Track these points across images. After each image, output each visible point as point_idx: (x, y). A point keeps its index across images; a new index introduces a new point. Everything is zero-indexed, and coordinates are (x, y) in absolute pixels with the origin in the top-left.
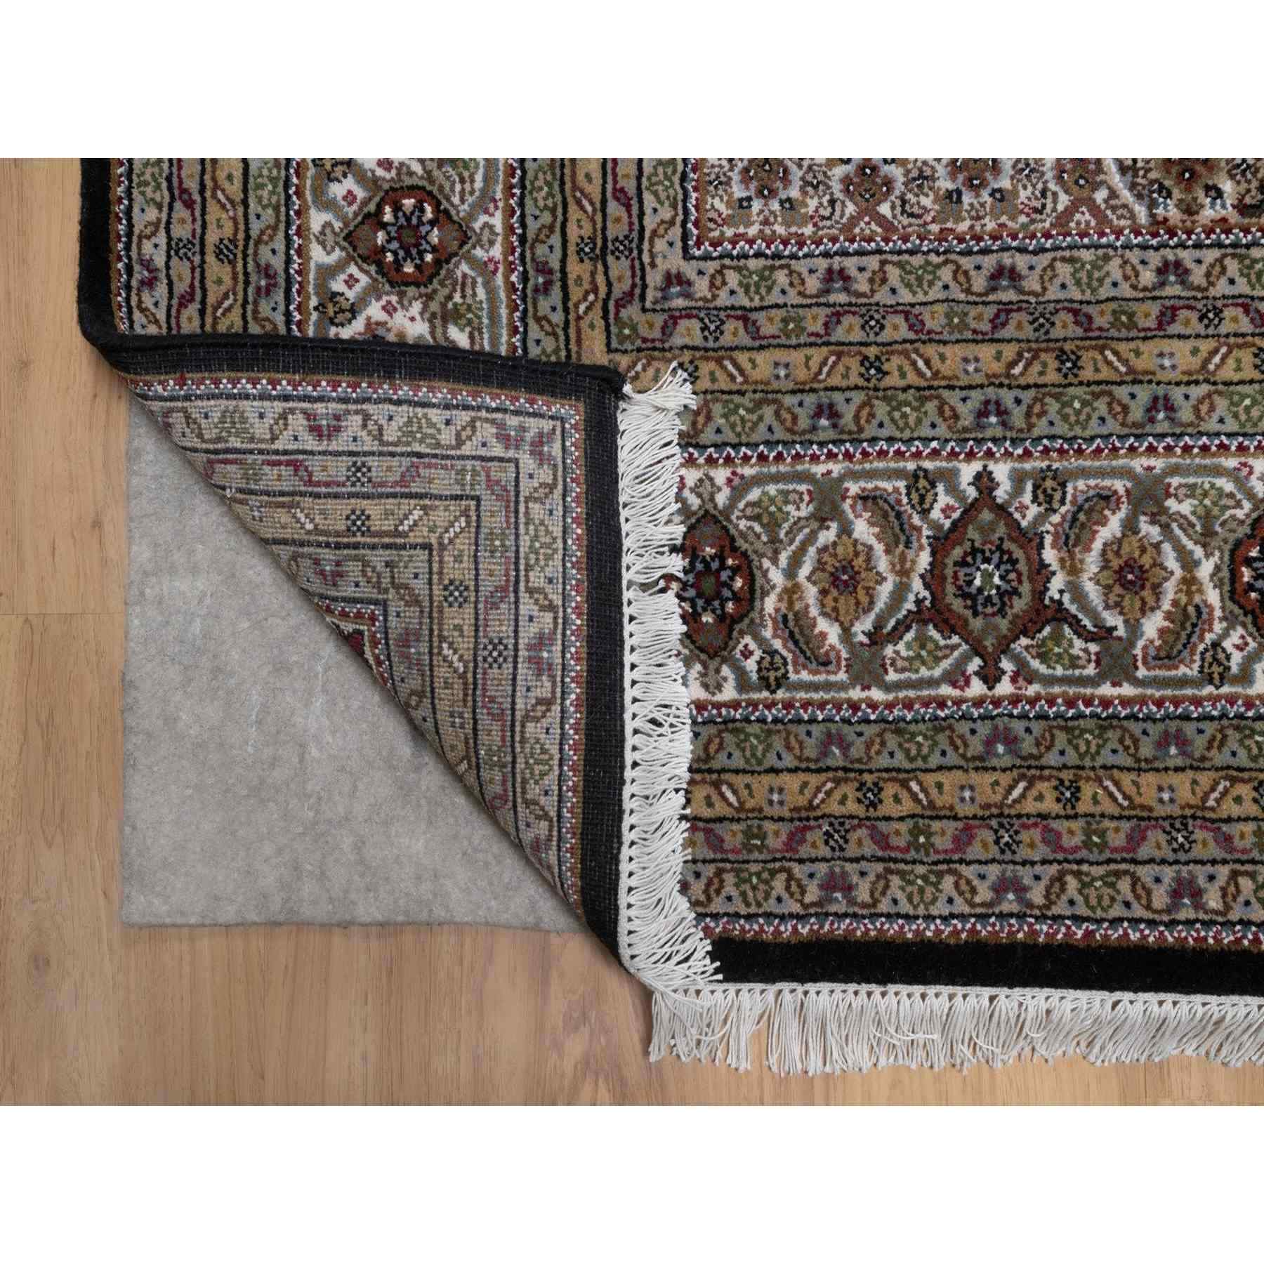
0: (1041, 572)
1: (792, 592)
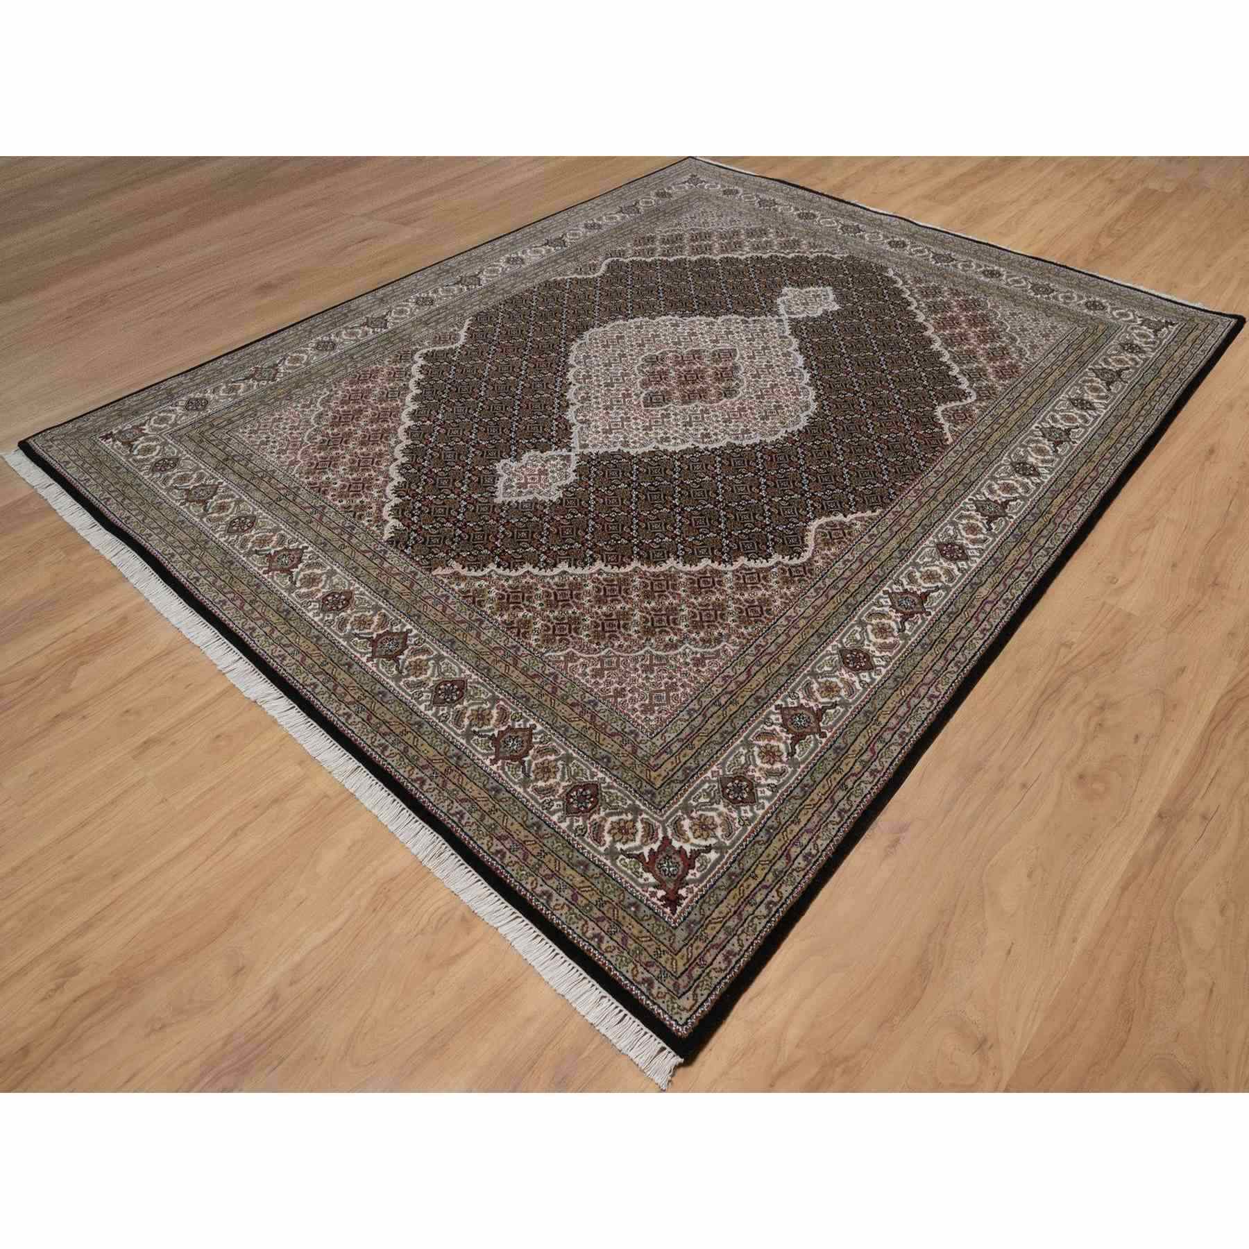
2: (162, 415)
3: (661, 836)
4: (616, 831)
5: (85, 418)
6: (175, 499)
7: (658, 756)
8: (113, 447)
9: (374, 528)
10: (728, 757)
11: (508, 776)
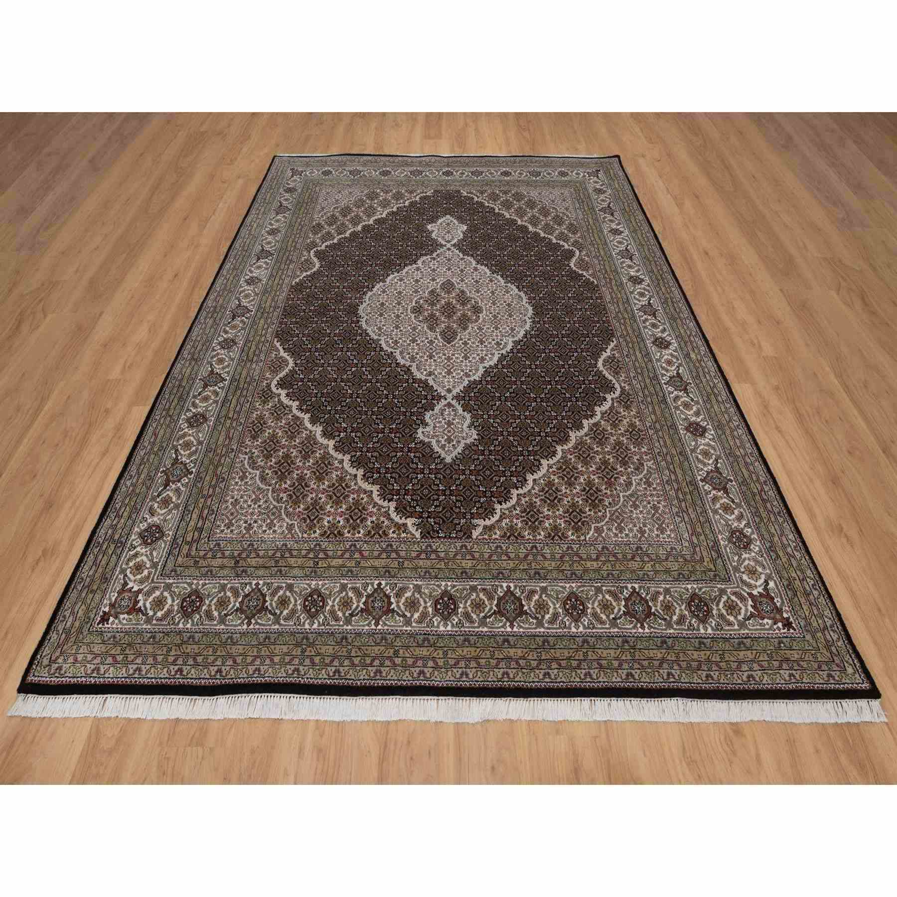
0: (265, 602)
2: (131, 564)
3: (746, 595)
4: (729, 611)
5: (59, 617)
6: (237, 624)
7: (695, 552)
8: (122, 622)
9: (403, 535)
10: (717, 526)
11: (658, 629)
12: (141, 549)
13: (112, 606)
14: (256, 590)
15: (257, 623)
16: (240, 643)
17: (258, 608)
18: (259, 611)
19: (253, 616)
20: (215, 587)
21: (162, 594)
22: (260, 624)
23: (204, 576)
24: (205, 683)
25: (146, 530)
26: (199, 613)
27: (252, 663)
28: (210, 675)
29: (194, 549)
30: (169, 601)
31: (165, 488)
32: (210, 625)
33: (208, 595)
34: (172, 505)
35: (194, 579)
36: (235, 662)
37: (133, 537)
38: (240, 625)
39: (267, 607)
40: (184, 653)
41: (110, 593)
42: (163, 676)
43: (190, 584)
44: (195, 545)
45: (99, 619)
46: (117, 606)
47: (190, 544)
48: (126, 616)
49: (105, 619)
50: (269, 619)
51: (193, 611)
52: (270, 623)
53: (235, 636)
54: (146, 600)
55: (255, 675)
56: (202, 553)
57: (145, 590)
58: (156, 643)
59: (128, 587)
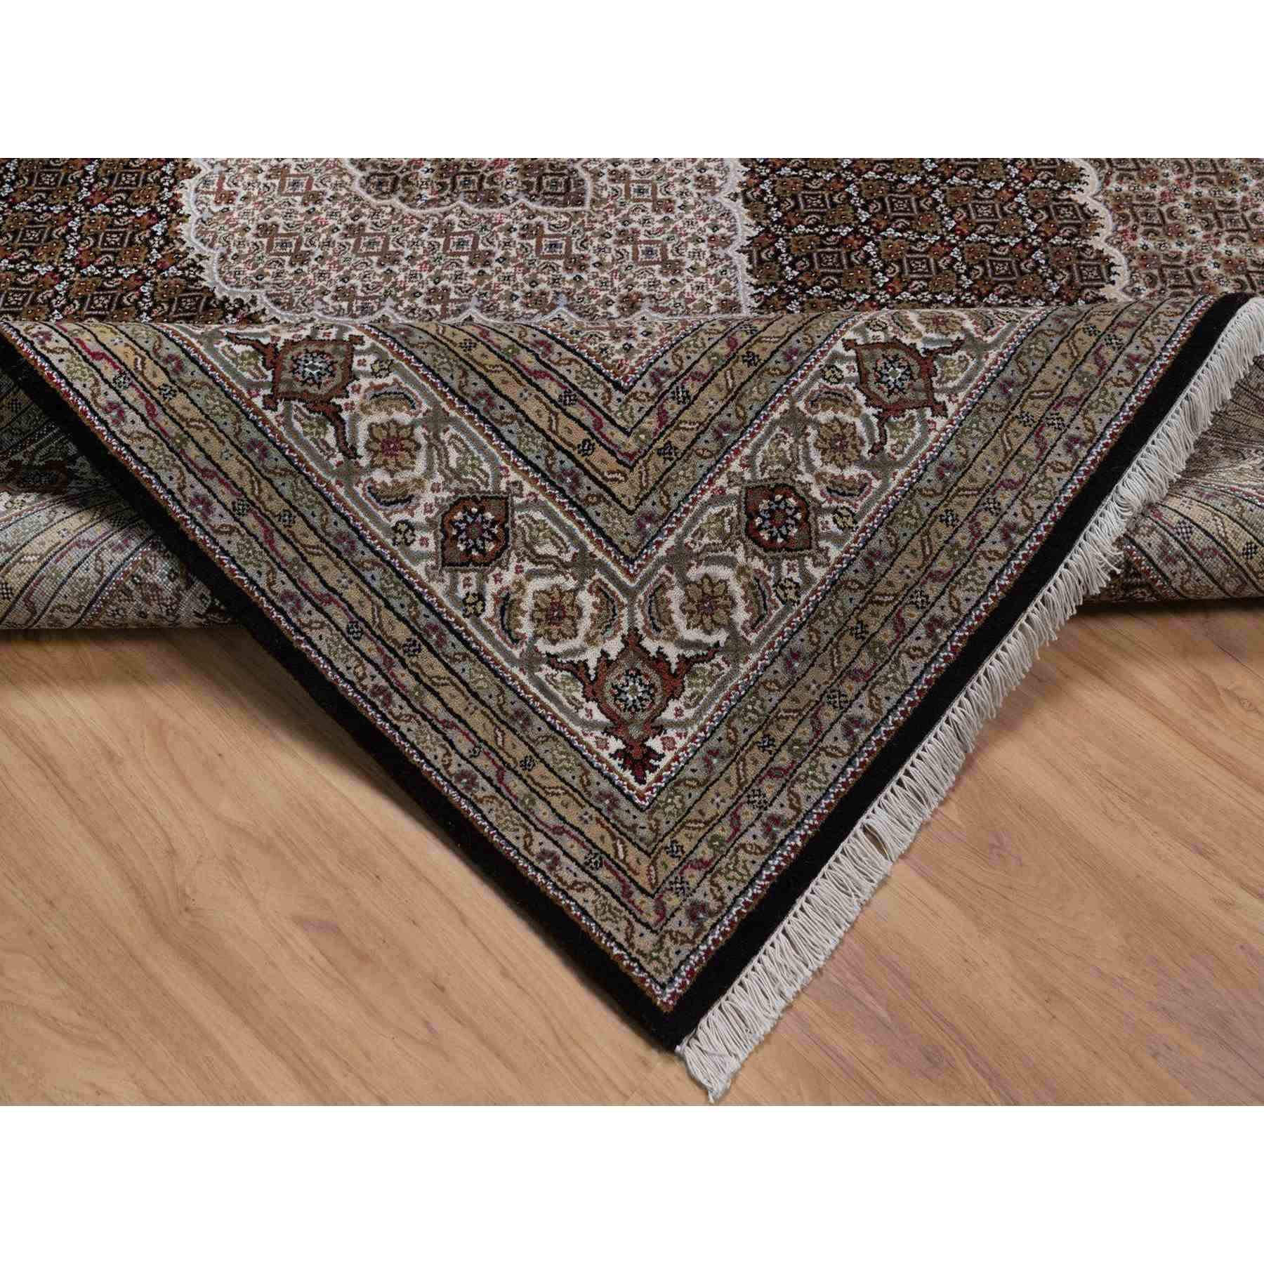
0: (911, 349)
1: (819, 477)
2: (526, 629)
12: (498, 579)
13: (616, 727)
14: (865, 353)
15: (952, 393)
16: (973, 452)
17: (916, 369)
18: (929, 373)
19: (930, 390)
20: (780, 439)
21: (685, 583)
22: (960, 388)
23: (724, 451)
24: (1010, 577)
25: (447, 542)
26: (820, 510)
27: (1045, 450)
28: (1001, 557)
29: (619, 437)
30: (723, 572)
31: (339, 423)
32: (871, 501)
33: (788, 465)
34: (419, 431)
35: (711, 482)
36: (1011, 485)
37: (439, 589)
38: (926, 431)
39: (926, 351)
40: (896, 596)
41: (574, 718)
42: (916, 673)
43: (720, 496)
44: (608, 429)
45: (627, 773)
46: (626, 716)
47: (595, 437)
48: (673, 704)
49: (638, 760)
50: (963, 360)
51: (803, 524)
52: (972, 363)
53: (946, 455)
54: (673, 636)
55: (1083, 453)
56: (651, 424)
57: (640, 624)
58: (815, 655)
59: (592, 664)
